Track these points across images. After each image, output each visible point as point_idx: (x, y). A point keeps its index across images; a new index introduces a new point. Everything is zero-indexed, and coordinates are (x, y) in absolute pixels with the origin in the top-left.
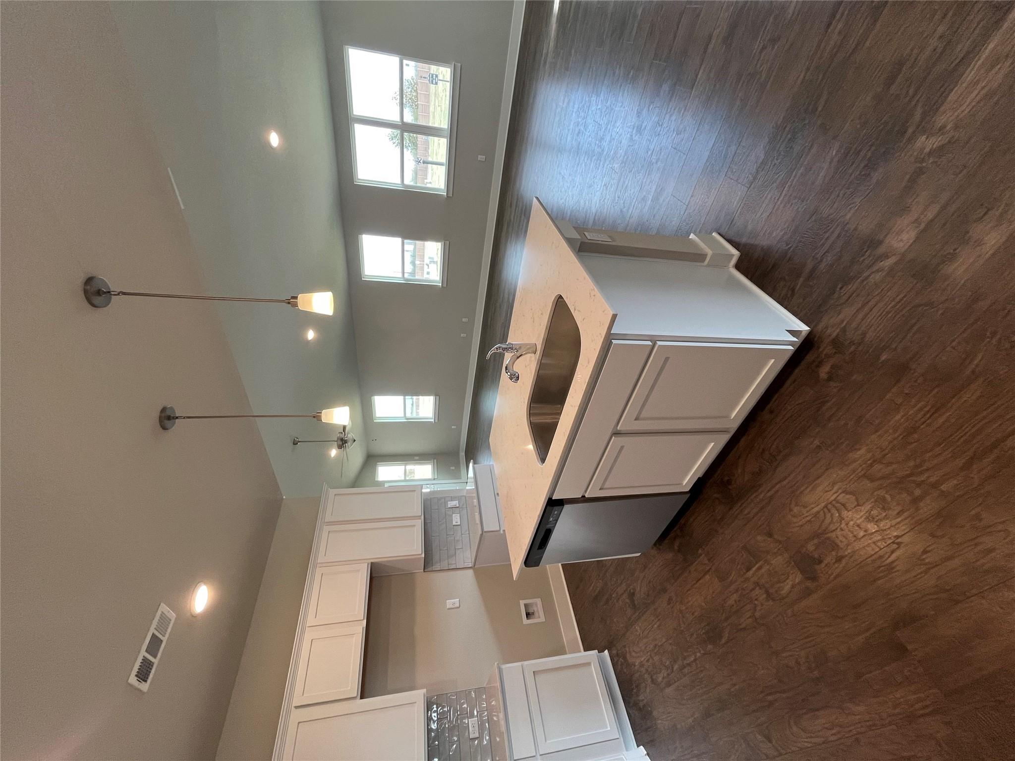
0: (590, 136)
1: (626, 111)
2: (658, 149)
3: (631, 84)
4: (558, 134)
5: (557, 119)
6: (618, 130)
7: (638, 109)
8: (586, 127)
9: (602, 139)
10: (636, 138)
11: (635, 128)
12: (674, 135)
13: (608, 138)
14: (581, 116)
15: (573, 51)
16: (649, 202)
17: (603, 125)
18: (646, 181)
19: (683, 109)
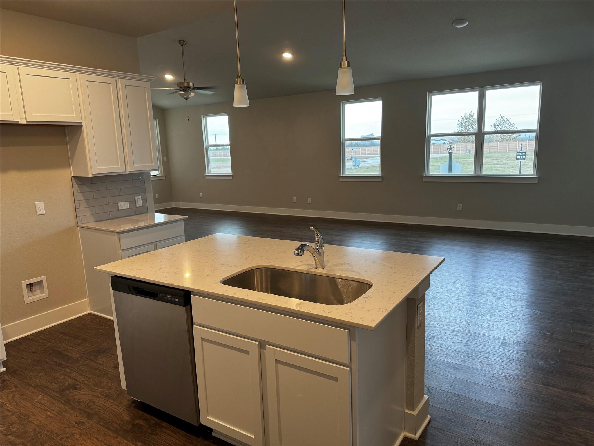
0: (493, 303)
1: (517, 332)
2: (491, 362)
3: (540, 334)
4: (490, 275)
5: (502, 273)
6: (501, 327)
7: (520, 341)
8: (500, 298)
9: (491, 313)
10: (497, 343)
11: (505, 341)
12: (504, 374)
13: (493, 318)
14: (507, 294)
15: (559, 282)
16: (446, 360)
17: (503, 313)
18: (462, 355)
19: (525, 379)
